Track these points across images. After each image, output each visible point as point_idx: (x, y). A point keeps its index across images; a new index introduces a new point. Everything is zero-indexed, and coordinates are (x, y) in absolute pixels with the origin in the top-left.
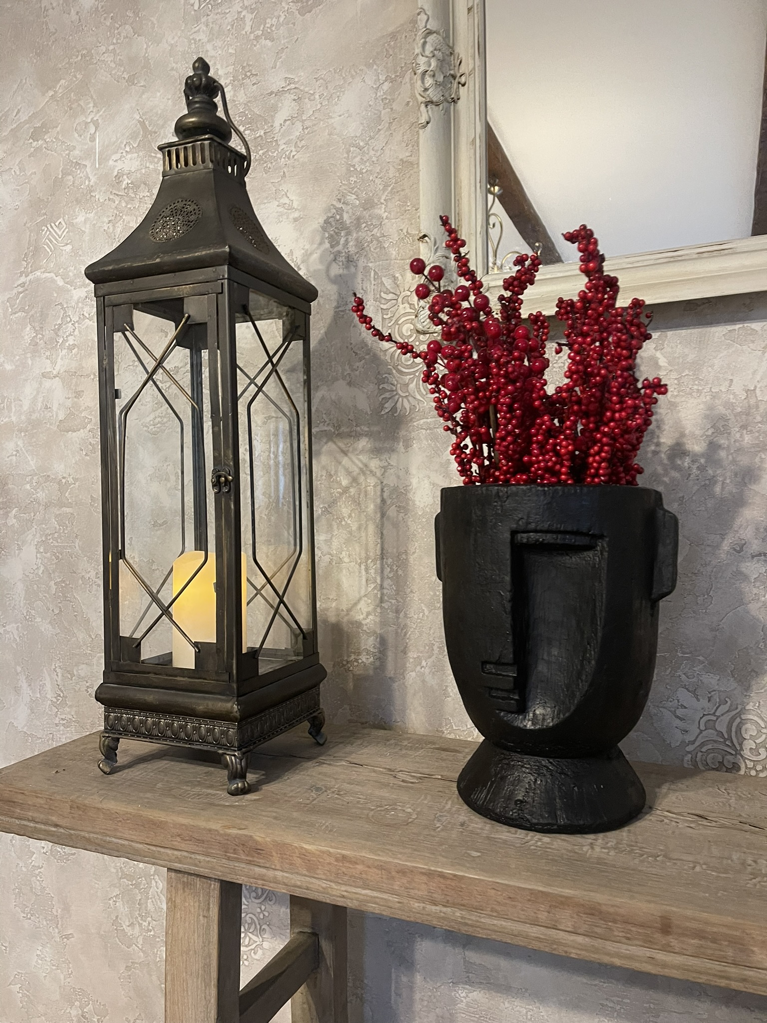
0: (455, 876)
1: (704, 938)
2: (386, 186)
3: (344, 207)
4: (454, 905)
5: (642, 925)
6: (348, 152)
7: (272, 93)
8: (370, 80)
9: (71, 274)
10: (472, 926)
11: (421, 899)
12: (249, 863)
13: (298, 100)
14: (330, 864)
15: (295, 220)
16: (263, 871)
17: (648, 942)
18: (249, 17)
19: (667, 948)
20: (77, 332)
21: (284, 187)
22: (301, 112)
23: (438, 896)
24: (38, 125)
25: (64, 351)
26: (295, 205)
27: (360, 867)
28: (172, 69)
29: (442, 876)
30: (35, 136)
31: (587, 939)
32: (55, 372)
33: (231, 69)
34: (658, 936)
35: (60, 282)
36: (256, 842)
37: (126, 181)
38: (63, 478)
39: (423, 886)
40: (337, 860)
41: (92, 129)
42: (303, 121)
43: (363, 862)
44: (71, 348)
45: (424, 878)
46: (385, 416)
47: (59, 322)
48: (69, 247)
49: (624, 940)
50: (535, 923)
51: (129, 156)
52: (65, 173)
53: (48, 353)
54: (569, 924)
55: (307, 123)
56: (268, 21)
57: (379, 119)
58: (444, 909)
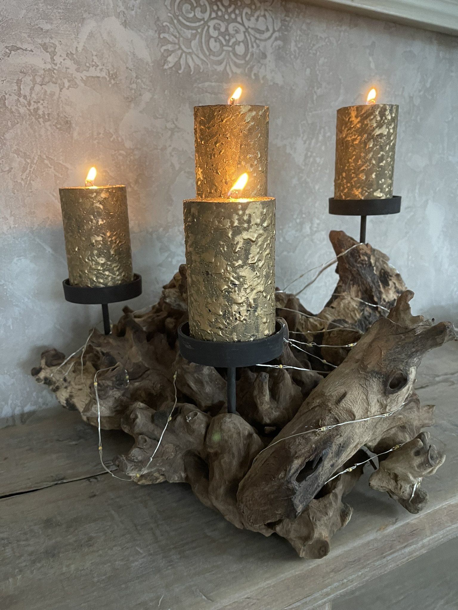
46: (169, 72)
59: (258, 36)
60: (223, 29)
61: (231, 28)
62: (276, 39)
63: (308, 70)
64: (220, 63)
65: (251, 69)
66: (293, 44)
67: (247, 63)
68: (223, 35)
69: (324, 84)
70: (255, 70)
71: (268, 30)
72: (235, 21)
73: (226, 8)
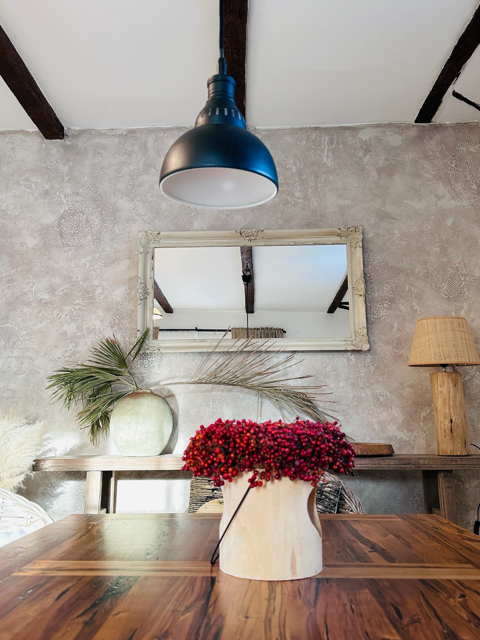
2: (127, 315)
3: (116, 319)
6: (117, 305)
7: (95, 286)
8: (124, 288)
9: (21, 326)
13: (103, 289)
15: (101, 320)
18: (88, 264)
20: (22, 344)
21: (98, 311)
22: (104, 292)
24: (10, 279)
25: (17, 350)
26: (101, 316)
28: (62, 273)
30: (8, 282)
32: (13, 356)
33: (82, 277)
35: (17, 328)
37: (44, 301)
38: (15, 389)
41: (32, 284)
42: (104, 295)
44: (20, 349)
47: (16, 340)
48: (21, 318)
51: (45, 294)
52: (20, 296)
53: (10, 350)
55: (105, 296)
56: (94, 266)
57: (126, 298)
59: (152, 362)
60: (142, 362)
61: (144, 361)
62: (158, 362)
63: (169, 368)
64: (140, 370)
65: (150, 370)
66: (164, 362)
67: (149, 369)
68: (142, 363)
69: (175, 372)
70: (151, 371)
71: (156, 360)
72: (146, 359)
73: (143, 357)
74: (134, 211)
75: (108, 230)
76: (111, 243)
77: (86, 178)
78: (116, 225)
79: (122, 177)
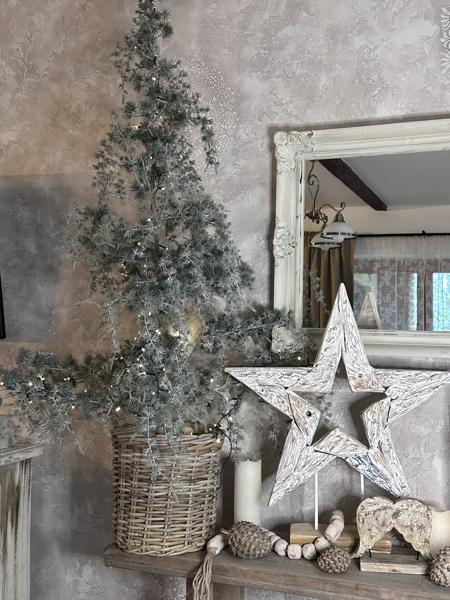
0: (294, 575)
1: (367, 591)
4: (293, 585)
5: (350, 588)
8: (255, 237)
10: (299, 592)
11: (283, 584)
12: (222, 575)
14: (251, 574)
16: (227, 577)
17: (352, 593)
19: (357, 595)
23: (288, 583)
25: (101, 341)
27: (262, 574)
29: (289, 576)
31: (335, 593)
34: (355, 591)
35: (99, 307)
36: (224, 567)
39: (283, 580)
40: (254, 572)
43: (263, 573)
44: (104, 340)
45: (284, 577)
47: (98, 326)
49: (345, 593)
50: (319, 589)
53: (92, 341)
54: (329, 589)
58: (290, 587)
74: (270, 96)
75: (228, 135)
76: (234, 158)
77: (193, 46)
78: (241, 126)
79: (251, 36)
